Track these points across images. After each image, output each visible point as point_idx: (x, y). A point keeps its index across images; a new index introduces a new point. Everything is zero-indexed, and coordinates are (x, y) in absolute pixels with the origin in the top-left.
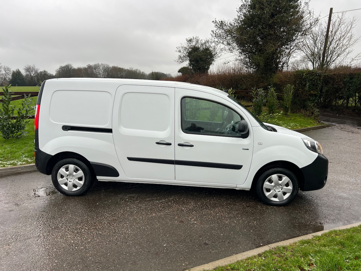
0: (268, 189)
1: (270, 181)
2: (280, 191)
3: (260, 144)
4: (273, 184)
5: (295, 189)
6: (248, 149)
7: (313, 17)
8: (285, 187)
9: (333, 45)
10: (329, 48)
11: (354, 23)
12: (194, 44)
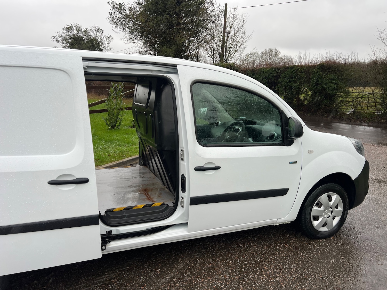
0: (316, 216)
1: (319, 205)
2: (330, 216)
3: (310, 152)
4: (322, 208)
5: (346, 209)
6: (296, 162)
7: (219, 8)
8: (336, 210)
9: (230, 41)
10: (226, 45)
11: (246, 19)
12: (75, 32)
